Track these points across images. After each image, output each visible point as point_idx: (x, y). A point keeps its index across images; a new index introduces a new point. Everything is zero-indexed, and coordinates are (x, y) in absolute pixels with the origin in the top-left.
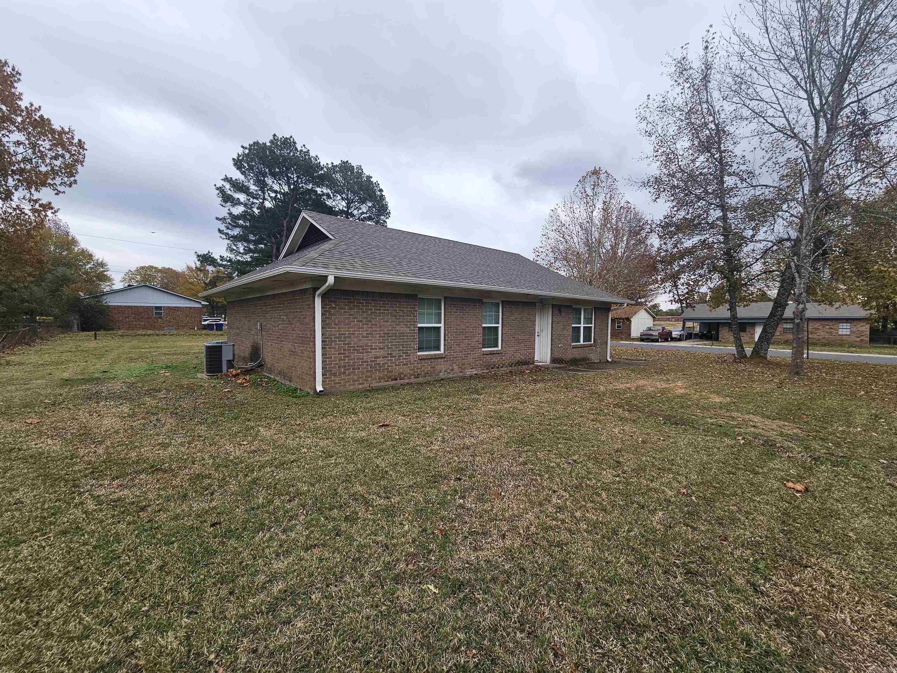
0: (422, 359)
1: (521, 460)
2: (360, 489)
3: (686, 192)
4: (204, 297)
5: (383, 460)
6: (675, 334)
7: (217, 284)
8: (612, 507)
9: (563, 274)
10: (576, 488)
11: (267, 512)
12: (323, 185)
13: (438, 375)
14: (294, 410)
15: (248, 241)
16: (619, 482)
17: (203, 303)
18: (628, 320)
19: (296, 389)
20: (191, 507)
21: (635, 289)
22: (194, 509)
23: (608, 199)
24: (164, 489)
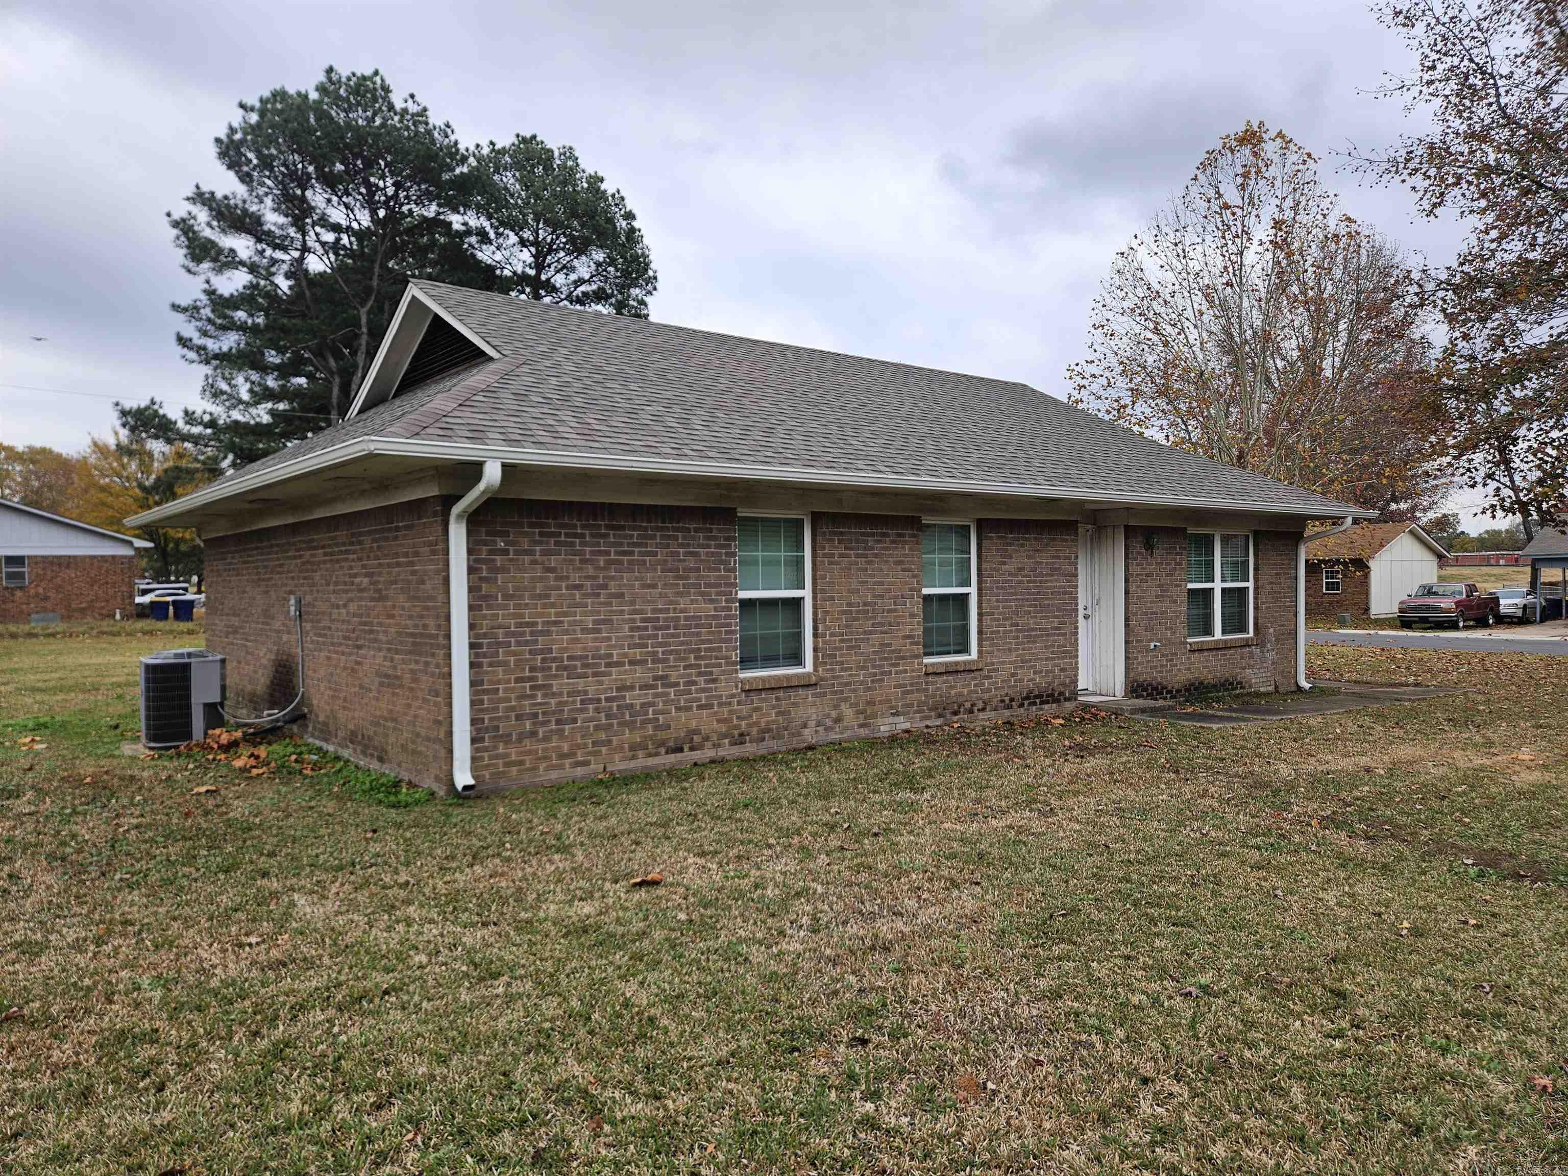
0: (750, 690)
1: (1043, 984)
2: (577, 1070)
3: (1526, 183)
4: (140, 527)
5: (642, 983)
6: (1507, 605)
7: (179, 490)
8: (1323, 1129)
9: (1160, 437)
10: (1212, 1071)
11: (315, 1140)
12: (467, 206)
13: (799, 734)
14: (390, 843)
15: (264, 368)
16: (1343, 1054)
17: (139, 543)
18: (1361, 565)
19: (397, 784)
20: (101, 1128)
21: (1379, 475)
22: (110, 1132)
23: (1289, 214)
24: (28, 1073)
